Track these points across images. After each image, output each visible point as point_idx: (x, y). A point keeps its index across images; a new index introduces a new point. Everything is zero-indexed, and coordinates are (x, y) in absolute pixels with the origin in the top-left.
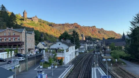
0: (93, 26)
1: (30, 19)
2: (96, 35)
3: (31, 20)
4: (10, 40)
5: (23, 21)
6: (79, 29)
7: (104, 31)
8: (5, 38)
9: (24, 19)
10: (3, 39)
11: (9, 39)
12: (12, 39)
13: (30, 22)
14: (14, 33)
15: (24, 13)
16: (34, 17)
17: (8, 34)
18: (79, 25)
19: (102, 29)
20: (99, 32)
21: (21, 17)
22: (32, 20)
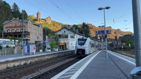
0: (109, 27)
1: (44, 19)
2: (112, 36)
3: (44, 21)
4: (16, 31)
5: (36, 21)
6: (94, 30)
7: (121, 32)
8: (11, 29)
9: (37, 19)
10: (9, 30)
11: (15, 29)
12: (18, 29)
13: (43, 22)
14: (20, 24)
15: (37, 14)
16: (47, 18)
17: (14, 25)
18: (94, 26)
19: (119, 30)
20: (115, 33)
21: (34, 18)
22: (46, 21)
